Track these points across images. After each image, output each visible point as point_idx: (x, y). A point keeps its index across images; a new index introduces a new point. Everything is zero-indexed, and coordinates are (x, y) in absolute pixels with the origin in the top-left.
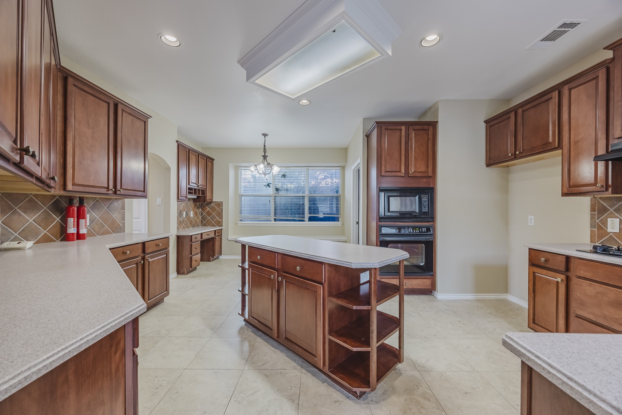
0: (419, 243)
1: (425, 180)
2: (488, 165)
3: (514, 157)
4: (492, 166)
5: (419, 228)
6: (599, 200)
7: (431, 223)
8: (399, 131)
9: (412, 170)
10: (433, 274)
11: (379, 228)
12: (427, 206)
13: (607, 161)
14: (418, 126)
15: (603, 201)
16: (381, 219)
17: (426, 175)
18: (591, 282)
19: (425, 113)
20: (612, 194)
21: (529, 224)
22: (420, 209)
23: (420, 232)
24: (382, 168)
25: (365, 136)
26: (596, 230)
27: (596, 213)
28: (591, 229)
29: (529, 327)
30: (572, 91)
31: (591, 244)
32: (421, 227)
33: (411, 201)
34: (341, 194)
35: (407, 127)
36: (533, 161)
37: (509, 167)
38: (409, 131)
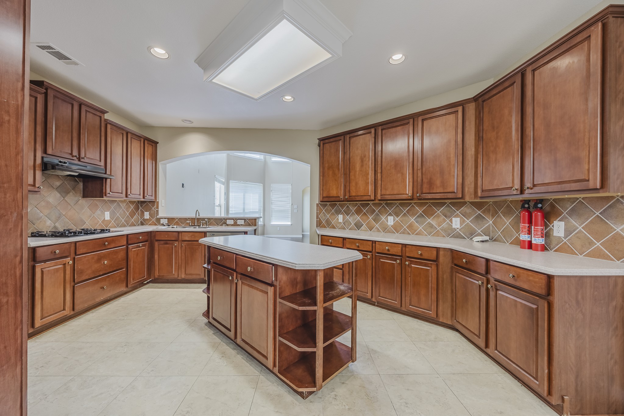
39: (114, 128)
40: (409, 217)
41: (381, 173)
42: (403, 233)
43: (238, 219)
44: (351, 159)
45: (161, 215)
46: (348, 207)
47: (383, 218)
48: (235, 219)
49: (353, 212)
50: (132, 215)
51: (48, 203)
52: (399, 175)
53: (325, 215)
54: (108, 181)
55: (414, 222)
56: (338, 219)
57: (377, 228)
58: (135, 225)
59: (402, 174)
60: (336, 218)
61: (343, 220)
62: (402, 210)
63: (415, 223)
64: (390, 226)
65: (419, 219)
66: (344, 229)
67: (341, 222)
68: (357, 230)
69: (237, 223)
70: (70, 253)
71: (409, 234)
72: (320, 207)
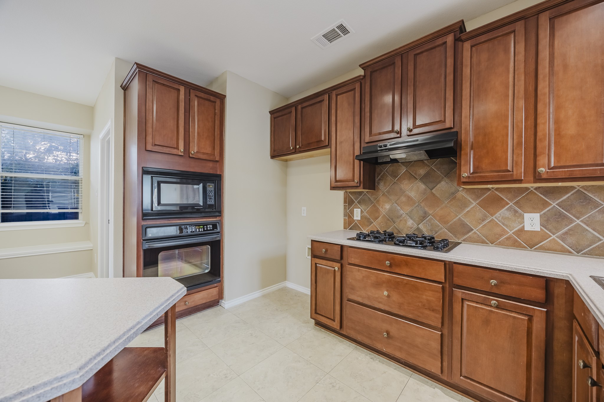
0: (203, 245)
1: (211, 164)
2: (273, 157)
3: (294, 151)
4: (276, 158)
5: (204, 226)
6: (349, 193)
7: (218, 219)
8: (176, 91)
9: (194, 149)
10: (220, 280)
11: (142, 230)
12: (213, 198)
13: (360, 160)
14: (202, 93)
15: (351, 195)
16: (145, 215)
17: (211, 158)
18: (359, 268)
19: (211, 83)
20: (363, 189)
21: (303, 215)
22: (204, 201)
23: (204, 230)
24: (147, 138)
25: (121, 86)
26: (347, 218)
27: (347, 204)
28: (345, 218)
29: (311, 318)
30: (338, 96)
31: (344, 231)
32: (207, 225)
33: (194, 190)
34: (82, 177)
35: (188, 91)
36: (306, 158)
37: (288, 162)
38: (190, 97)
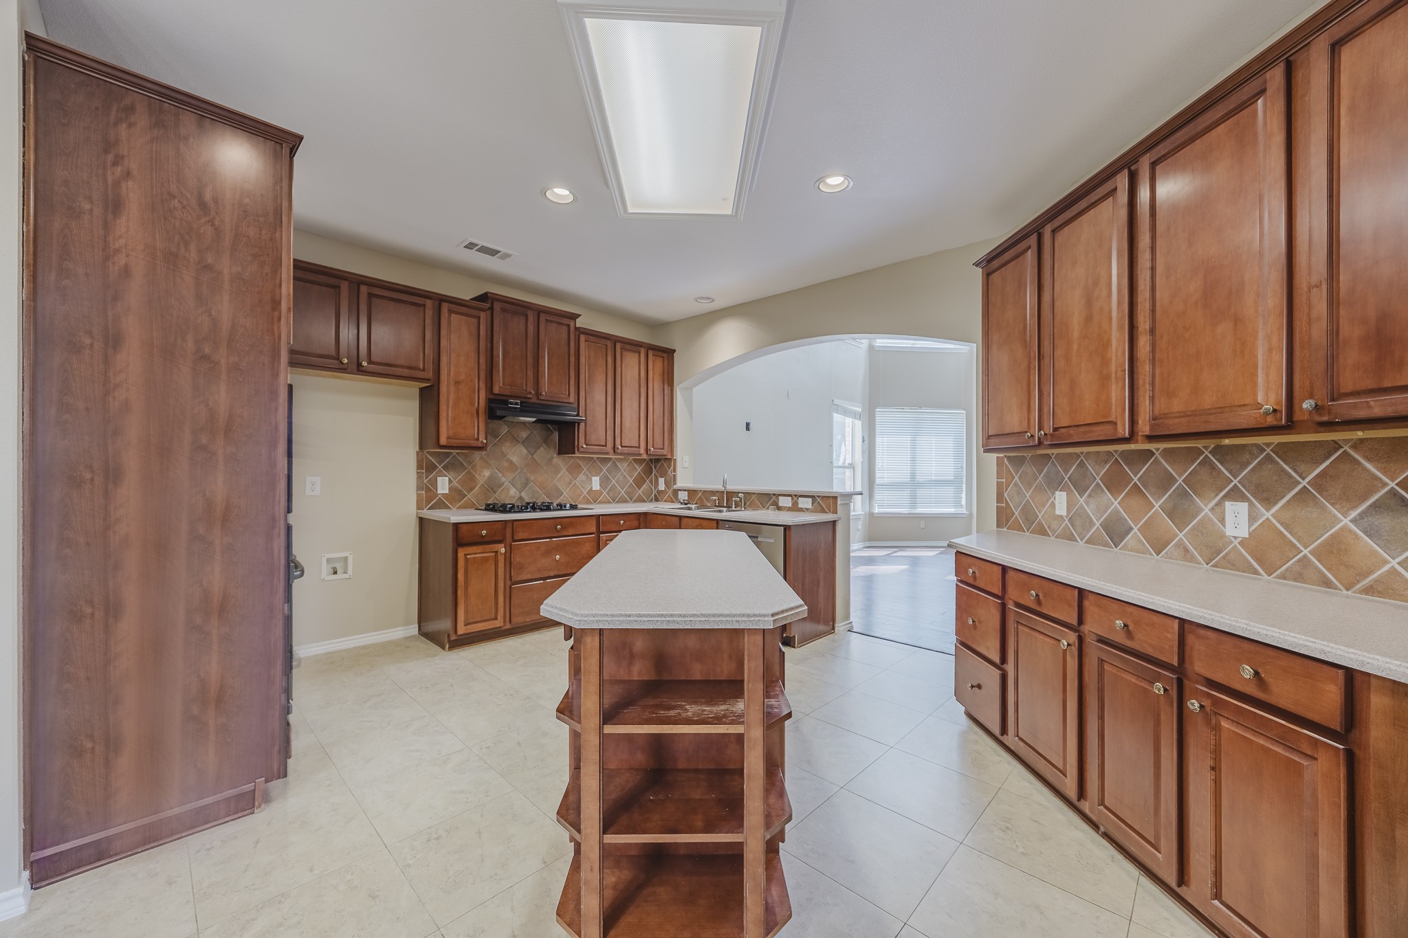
6: (426, 454)
15: (430, 455)
21: (309, 493)
26: (423, 492)
27: (424, 471)
28: (418, 492)
30: (452, 314)
39: (592, 338)
40: (1324, 508)
41: (1152, 331)
42: (1299, 577)
43: (801, 496)
44: (1057, 304)
45: (680, 484)
46: (1082, 465)
47: (1206, 508)
48: (795, 496)
49: (1098, 485)
50: (639, 482)
51: (511, 463)
52: (1224, 328)
53: (1019, 492)
54: (582, 425)
55: (1355, 534)
56: (1053, 505)
57: (1180, 545)
58: (644, 501)
59: (1237, 321)
60: (1048, 501)
61: (1069, 510)
62: (1291, 477)
63: (1357, 537)
64: (1236, 542)
65: (1384, 521)
66: (1071, 538)
67: (1061, 516)
68: (1111, 547)
69: (798, 503)
70: (504, 536)
71: (1327, 584)
72: (1006, 466)
